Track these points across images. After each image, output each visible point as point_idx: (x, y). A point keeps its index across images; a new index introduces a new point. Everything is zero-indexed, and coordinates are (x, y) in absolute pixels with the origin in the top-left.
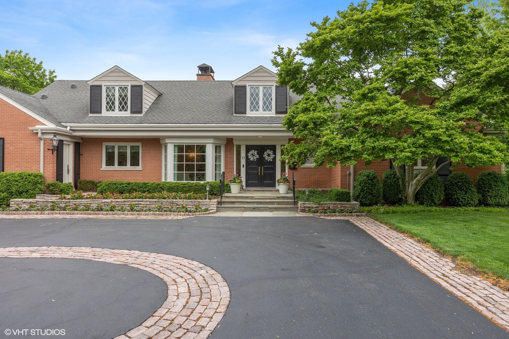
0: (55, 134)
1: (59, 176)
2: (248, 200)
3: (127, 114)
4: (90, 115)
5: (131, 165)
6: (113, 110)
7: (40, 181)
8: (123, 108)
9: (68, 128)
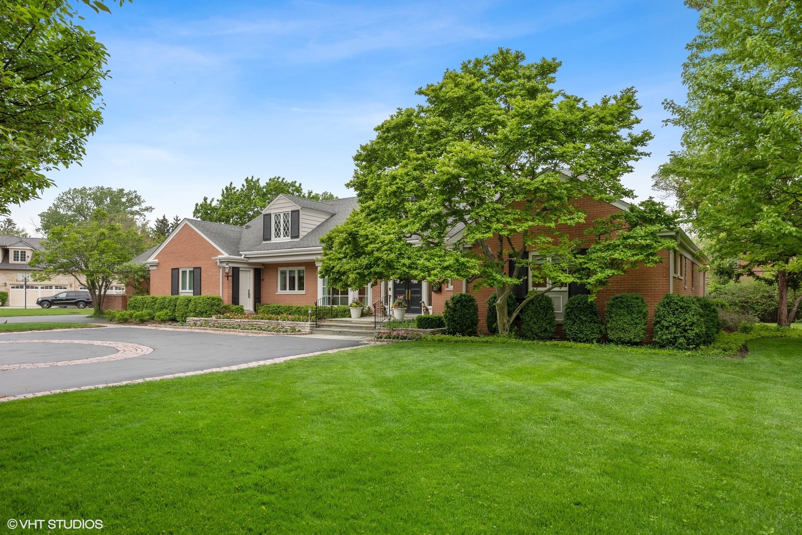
0: (228, 262)
1: (235, 299)
2: (342, 324)
3: (288, 239)
4: (264, 242)
5: (290, 290)
6: (279, 237)
7: (217, 303)
8: (286, 234)
9: (243, 256)
